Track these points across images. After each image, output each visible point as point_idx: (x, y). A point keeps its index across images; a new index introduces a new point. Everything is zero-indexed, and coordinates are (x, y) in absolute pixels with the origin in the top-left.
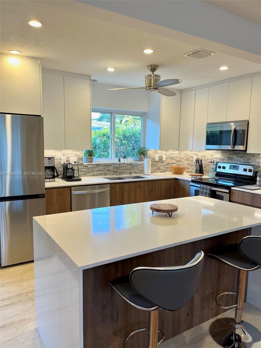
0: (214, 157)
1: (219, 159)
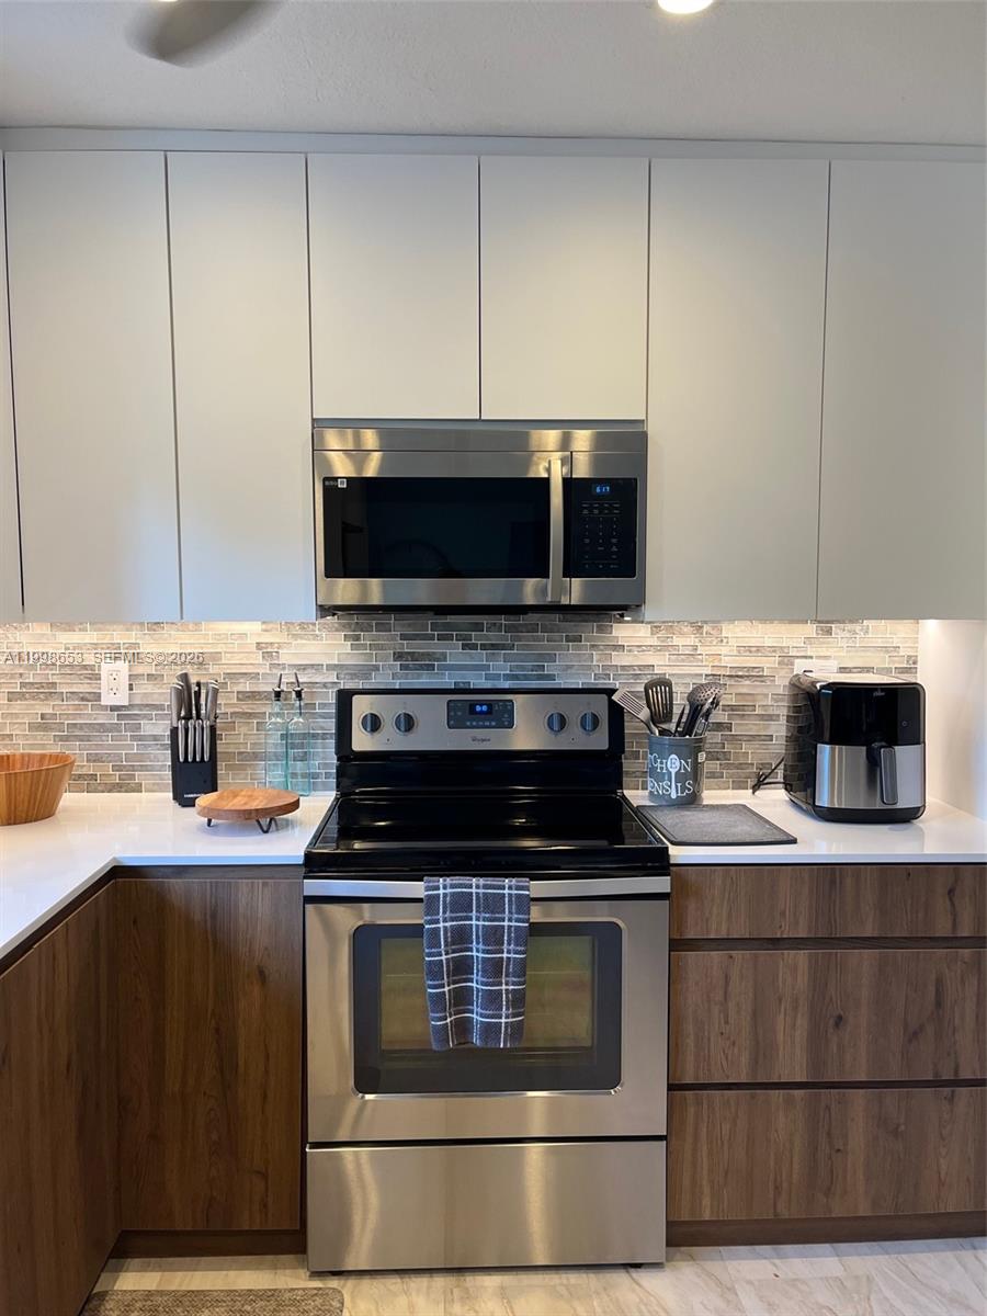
0: (287, 657)
1: (331, 667)
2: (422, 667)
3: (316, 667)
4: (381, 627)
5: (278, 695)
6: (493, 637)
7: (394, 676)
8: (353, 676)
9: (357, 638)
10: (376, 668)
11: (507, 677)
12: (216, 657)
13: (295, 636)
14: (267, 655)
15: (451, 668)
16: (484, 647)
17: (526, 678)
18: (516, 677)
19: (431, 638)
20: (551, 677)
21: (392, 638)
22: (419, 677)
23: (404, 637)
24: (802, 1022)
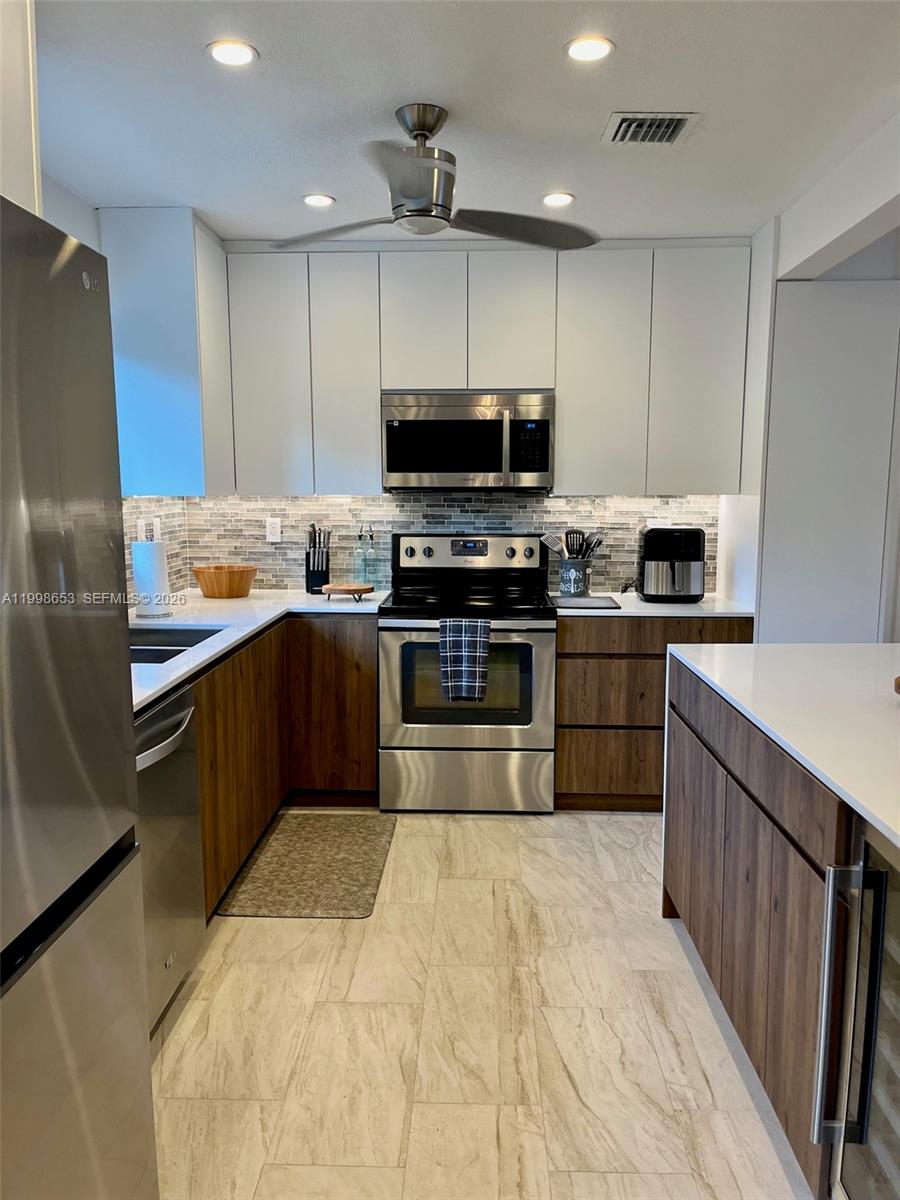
0: (365, 516)
1: (388, 522)
2: (437, 523)
3: (381, 522)
4: (417, 500)
5: (360, 537)
6: (478, 506)
7: (423, 527)
8: (401, 527)
9: (403, 506)
10: (413, 523)
11: (485, 529)
12: (327, 516)
13: (369, 505)
14: (354, 516)
15: (453, 523)
16: (472, 512)
17: (496, 529)
18: (490, 529)
19: (444, 506)
20: (510, 529)
21: (422, 507)
22: (436, 528)
23: (428, 506)
24: (623, 697)
